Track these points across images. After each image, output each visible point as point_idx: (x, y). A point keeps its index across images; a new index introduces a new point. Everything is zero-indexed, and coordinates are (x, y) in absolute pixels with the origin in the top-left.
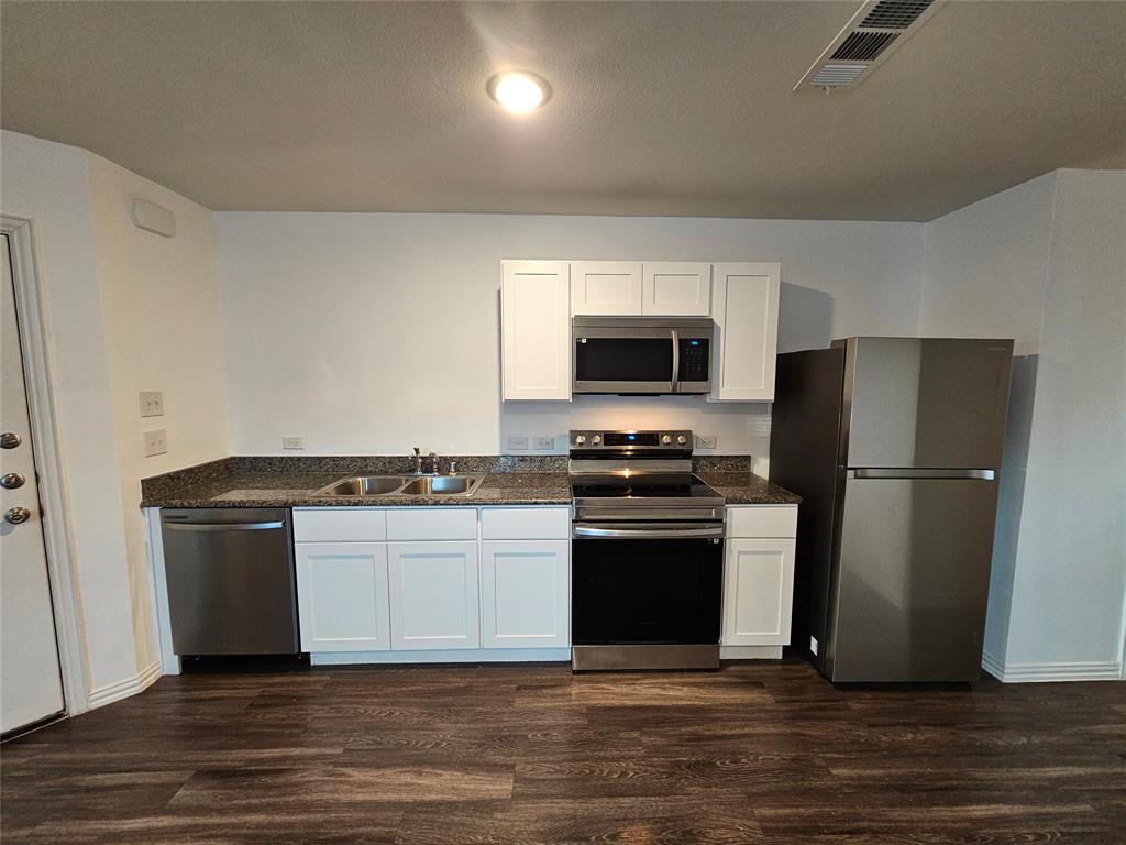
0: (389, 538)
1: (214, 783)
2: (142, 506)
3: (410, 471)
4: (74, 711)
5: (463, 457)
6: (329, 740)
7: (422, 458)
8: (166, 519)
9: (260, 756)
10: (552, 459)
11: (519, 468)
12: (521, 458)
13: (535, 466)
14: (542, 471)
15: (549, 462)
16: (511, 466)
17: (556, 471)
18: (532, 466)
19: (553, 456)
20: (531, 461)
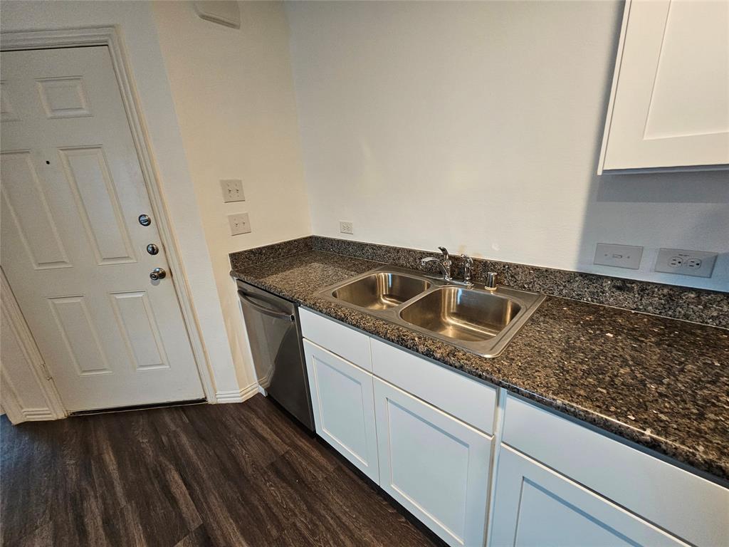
4: (211, 401)
10: (704, 298)
11: (612, 300)
12: (619, 284)
13: (651, 304)
14: (666, 315)
15: (692, 303)
16: (593, 293)
17: (707, 323)
18: (644, 301)
19: (709, 292)
20: (642, 293)
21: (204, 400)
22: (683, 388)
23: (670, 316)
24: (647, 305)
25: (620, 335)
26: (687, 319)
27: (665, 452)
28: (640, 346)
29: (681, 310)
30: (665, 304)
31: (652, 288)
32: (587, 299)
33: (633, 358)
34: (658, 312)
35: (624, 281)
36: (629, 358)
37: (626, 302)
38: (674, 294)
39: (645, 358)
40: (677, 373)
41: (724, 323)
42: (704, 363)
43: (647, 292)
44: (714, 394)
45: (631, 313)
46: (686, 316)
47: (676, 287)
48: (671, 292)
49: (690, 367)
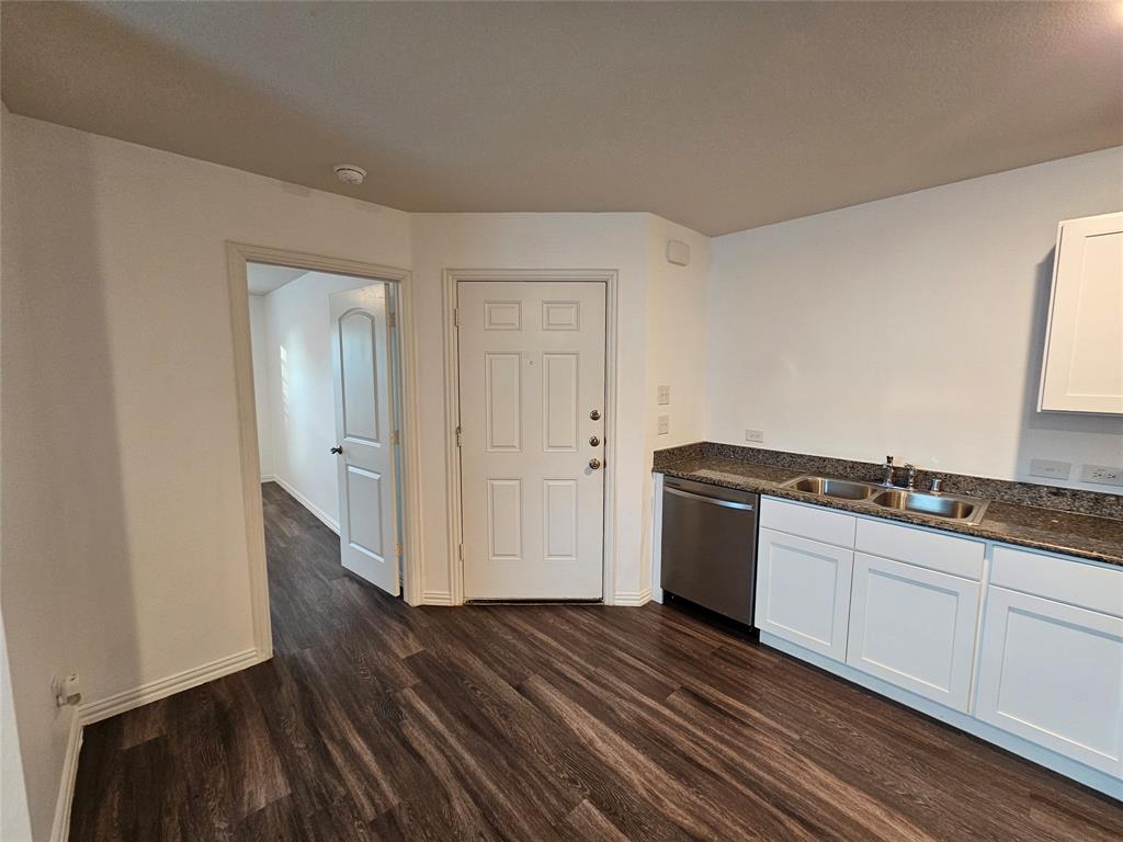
0: (857, 547)
1: (696, 703)
2: (653, 471)
3: (876, 480)
4: (607, 602)
5: (951, 476)
6: (785, 720)
7: (895, 468)
8: (666, 484)
9: (726, 700)
11: (1048, 503)
12: (1054, 491)
15: (1114, 505)
16: (1033, 498)
20: (1073, 498)
21: (599, 601)
24: (1079, 507)
26: (1112, 516)
29: (1106, 510)
30: (1093, 506)
31: (1081, 494)
32: (1027, 502)
35: (1058, 488)
37: (1062, 504)
38: (1099, 499)
43: (1077, 497)
46: (1110, 514)
47: (1100, 493)
48: (1096, 497)
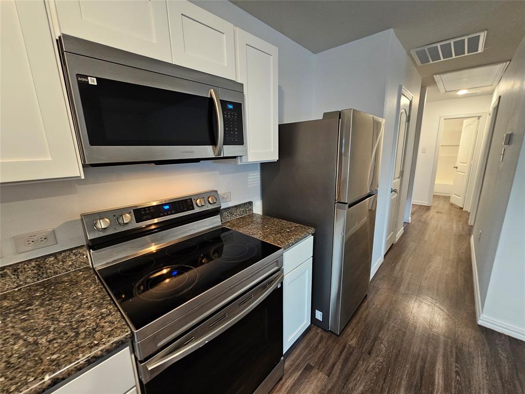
10: (60, 257)
13: (28, 277)
14: (43, 279)
15: (55, 263)
17: (69, 270)
18: (21, 278)
19: (60, 253)
20: (16, 273)
22: (64, 324)
23: (46, 278)
24: (25, 279)
25: (9, 317)
26: (57, 274)
27: (63, 379)
28: (28, 314)
29: (50, 271)
30: (38, 273)
31: (22, 266)
33: (23, 329)
34: (36, 279)
36: (19, 331)
37: (6, 285)
38: (40, 263)
39: (34, 322)
40: (58, 316)
41: (78, 266)
42: (73, 298)
43: (19, 270)
44: (80, 314)
45: (15, 292)
46: (56, 273)
47: (39, 258)
48: (37, 263)
49: (65, 306)
